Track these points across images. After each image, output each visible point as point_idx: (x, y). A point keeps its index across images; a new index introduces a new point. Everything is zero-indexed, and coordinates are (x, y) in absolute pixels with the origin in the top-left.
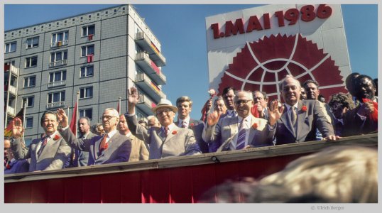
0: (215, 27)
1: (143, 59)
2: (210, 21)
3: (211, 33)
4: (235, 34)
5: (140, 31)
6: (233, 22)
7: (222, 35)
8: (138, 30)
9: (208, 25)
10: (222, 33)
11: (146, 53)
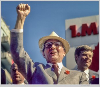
0: (72, 28)
1: (5, 58)
2: (69, 23)
3: (69, 33)
4: (89, 35)
5: (5, 35)
6: (89, 25)
7: (79, 35)
8: (3, 35)
9: (67, 27)
10: (79, 33)
11: (9, 53)
